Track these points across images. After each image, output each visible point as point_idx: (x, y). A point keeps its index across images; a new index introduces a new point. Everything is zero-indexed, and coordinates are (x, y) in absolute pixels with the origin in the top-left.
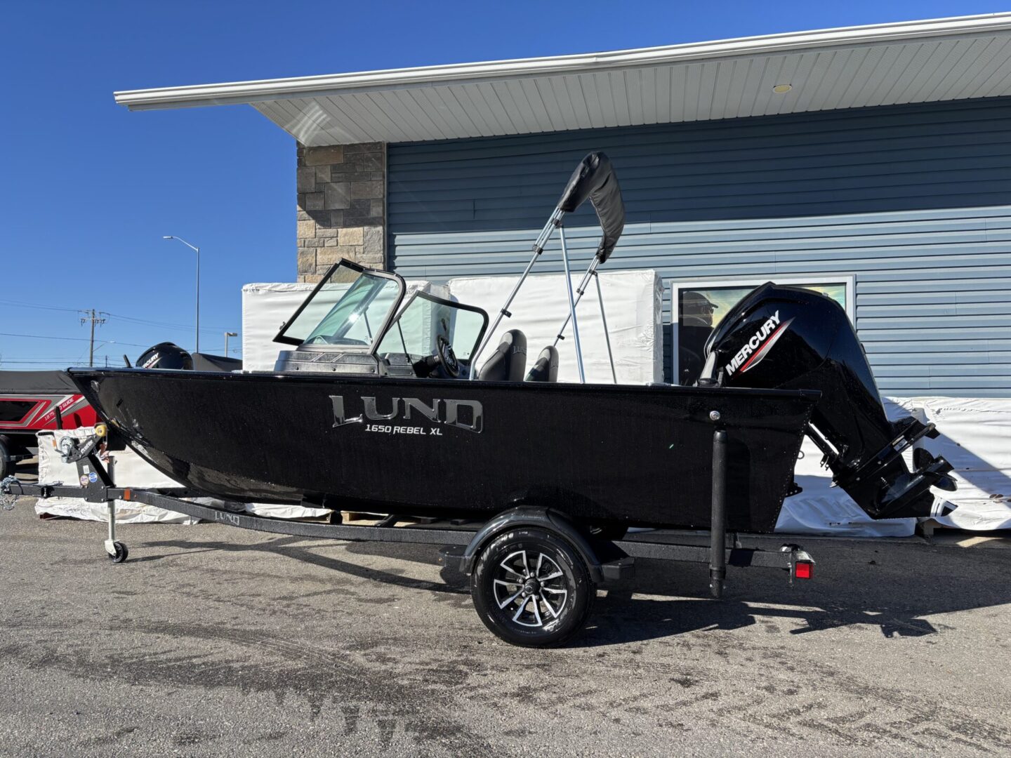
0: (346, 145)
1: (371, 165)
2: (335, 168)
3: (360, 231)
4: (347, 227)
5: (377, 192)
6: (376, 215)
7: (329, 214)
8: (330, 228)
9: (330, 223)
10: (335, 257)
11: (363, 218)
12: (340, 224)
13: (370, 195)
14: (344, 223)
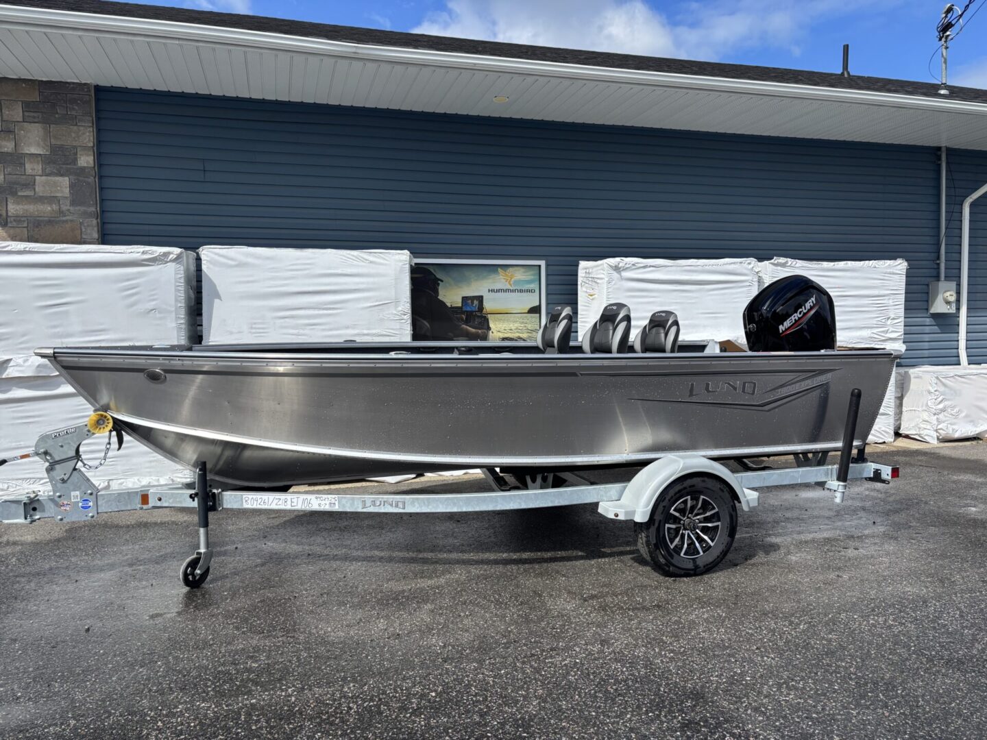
0: (42, 81)
1: (76, 108)
2: (27, 106)
3: (65, 182)
4: (47, 175)
5: (85, 139)
6: (85, 165)
7: (22, 157)
8: (25, 175)
9: (25, 169)
10: (32, 208)
11: (69, 166)
12: (38, 170)
13: (76, 141)
14: (43, 170)
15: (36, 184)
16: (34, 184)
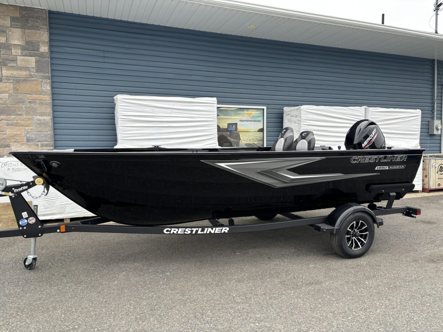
0: (21, 6)
1: (39, 21)
2: (13, 19)
3: (33, 59)
4: (24, 56)
5: (44, 38)
6: (44, 51)
7: (10, 46)
8: (12, 55)
9: (12, 52)
10: (15, 73)
11: (35, 52)
12: (19, 53)
13: (39, 39)
14: (22, 53)
15: (18, 60)
16: (17, 61)
